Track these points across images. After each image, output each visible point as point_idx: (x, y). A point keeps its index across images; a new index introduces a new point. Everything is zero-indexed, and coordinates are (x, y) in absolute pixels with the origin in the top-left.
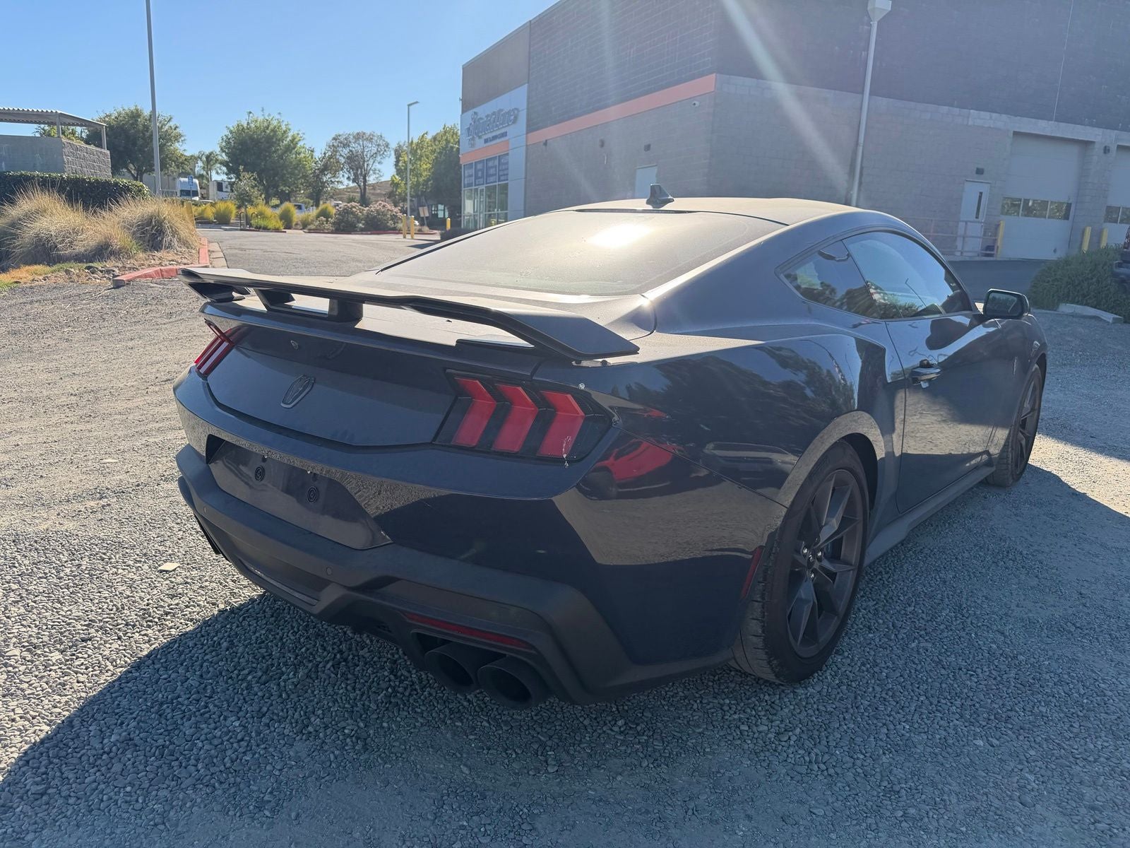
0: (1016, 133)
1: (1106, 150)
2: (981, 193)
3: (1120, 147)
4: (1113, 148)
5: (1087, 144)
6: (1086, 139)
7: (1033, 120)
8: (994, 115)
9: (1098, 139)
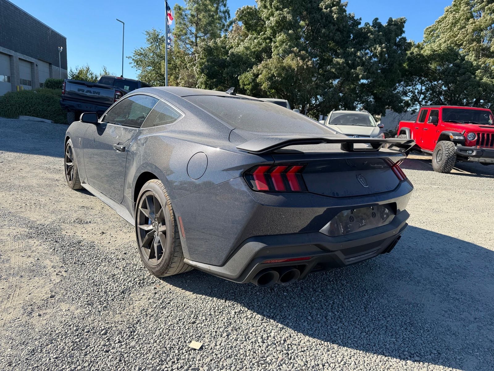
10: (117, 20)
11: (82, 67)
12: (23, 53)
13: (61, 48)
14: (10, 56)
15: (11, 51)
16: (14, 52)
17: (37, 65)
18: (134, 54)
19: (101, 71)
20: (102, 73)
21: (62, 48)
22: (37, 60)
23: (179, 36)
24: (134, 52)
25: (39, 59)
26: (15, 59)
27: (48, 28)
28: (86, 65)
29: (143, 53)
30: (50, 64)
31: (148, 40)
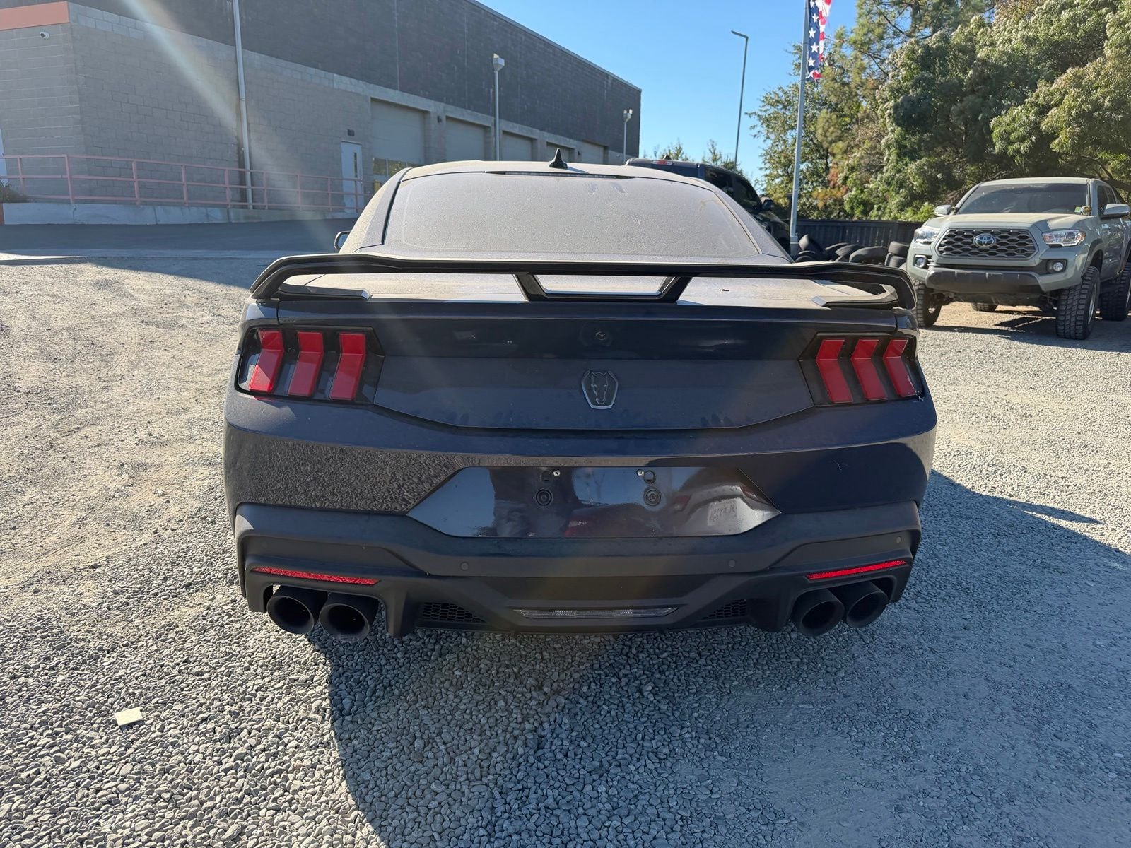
0: (373, 100)
1: (439, 120)
2: (355, 154)
3: (448, 118)
4: (444, 119)
5: (424, 113)
6: (424, 109)
7: (384, 89)
8: (353, 80)
9: (431, 109)
10: (733, 32)
11: (667, 149)
12: (554, 131)
13: (628, 112)
14: (532, 140)
15: (534, 130)
16: (538, 131)
17: (579, 154)
18: (763, 101)
19: (704, 153)
20: (706, 156)
21: (631, 112)
22: (581, 144)
23: (863, 44)
24: (763, 99)
25: (584, 141)
26: (539, 146)
27: (605, 75)
28: (675, 144)
29: (783, 99)
30: (606, 148)
31: (798, 66)
